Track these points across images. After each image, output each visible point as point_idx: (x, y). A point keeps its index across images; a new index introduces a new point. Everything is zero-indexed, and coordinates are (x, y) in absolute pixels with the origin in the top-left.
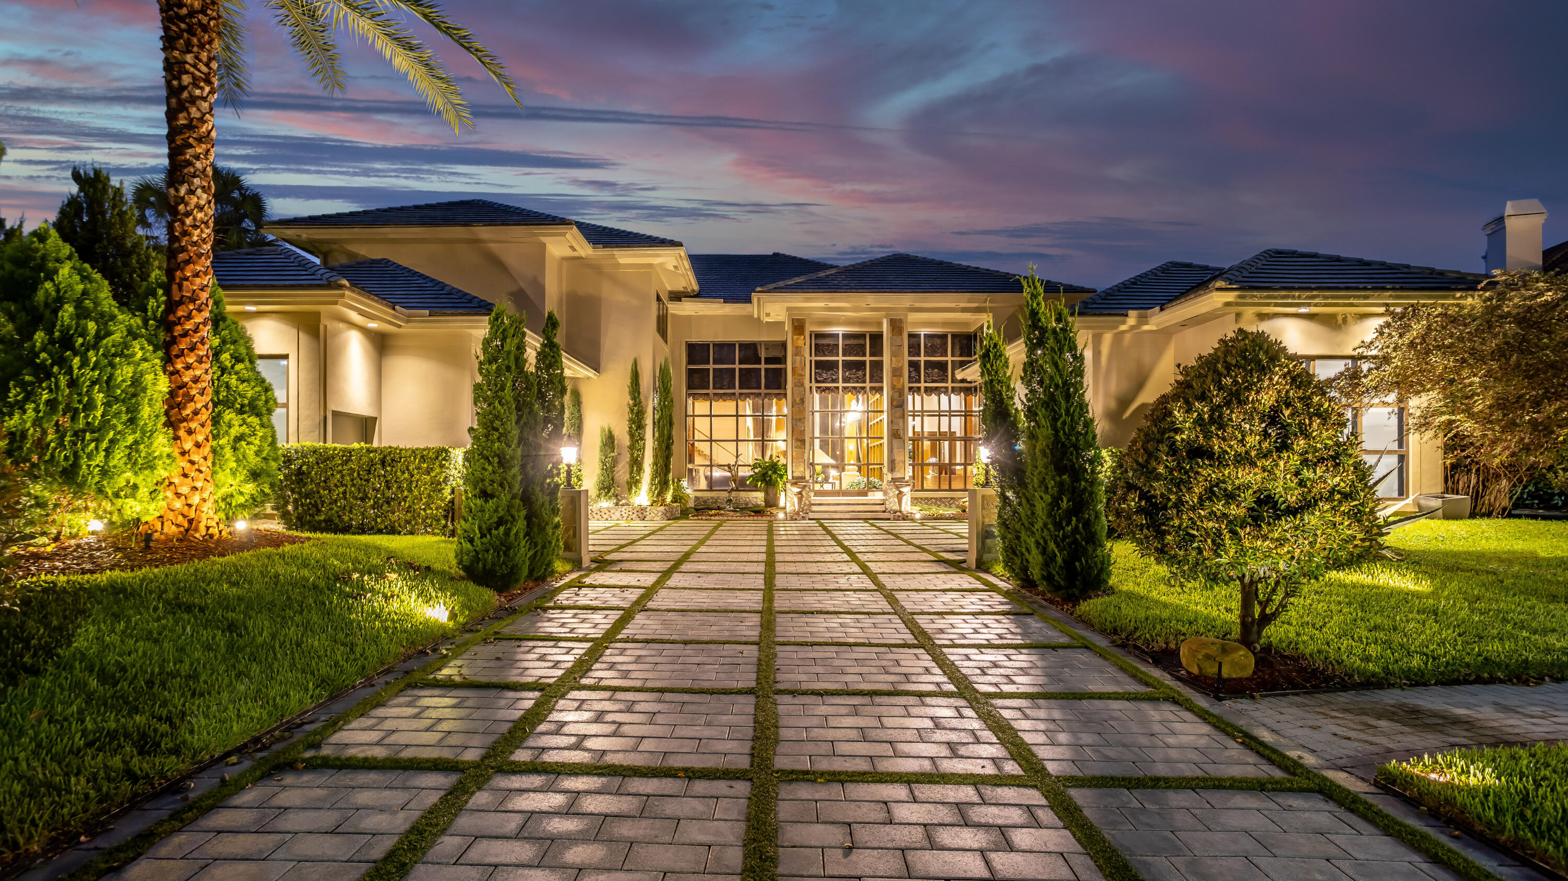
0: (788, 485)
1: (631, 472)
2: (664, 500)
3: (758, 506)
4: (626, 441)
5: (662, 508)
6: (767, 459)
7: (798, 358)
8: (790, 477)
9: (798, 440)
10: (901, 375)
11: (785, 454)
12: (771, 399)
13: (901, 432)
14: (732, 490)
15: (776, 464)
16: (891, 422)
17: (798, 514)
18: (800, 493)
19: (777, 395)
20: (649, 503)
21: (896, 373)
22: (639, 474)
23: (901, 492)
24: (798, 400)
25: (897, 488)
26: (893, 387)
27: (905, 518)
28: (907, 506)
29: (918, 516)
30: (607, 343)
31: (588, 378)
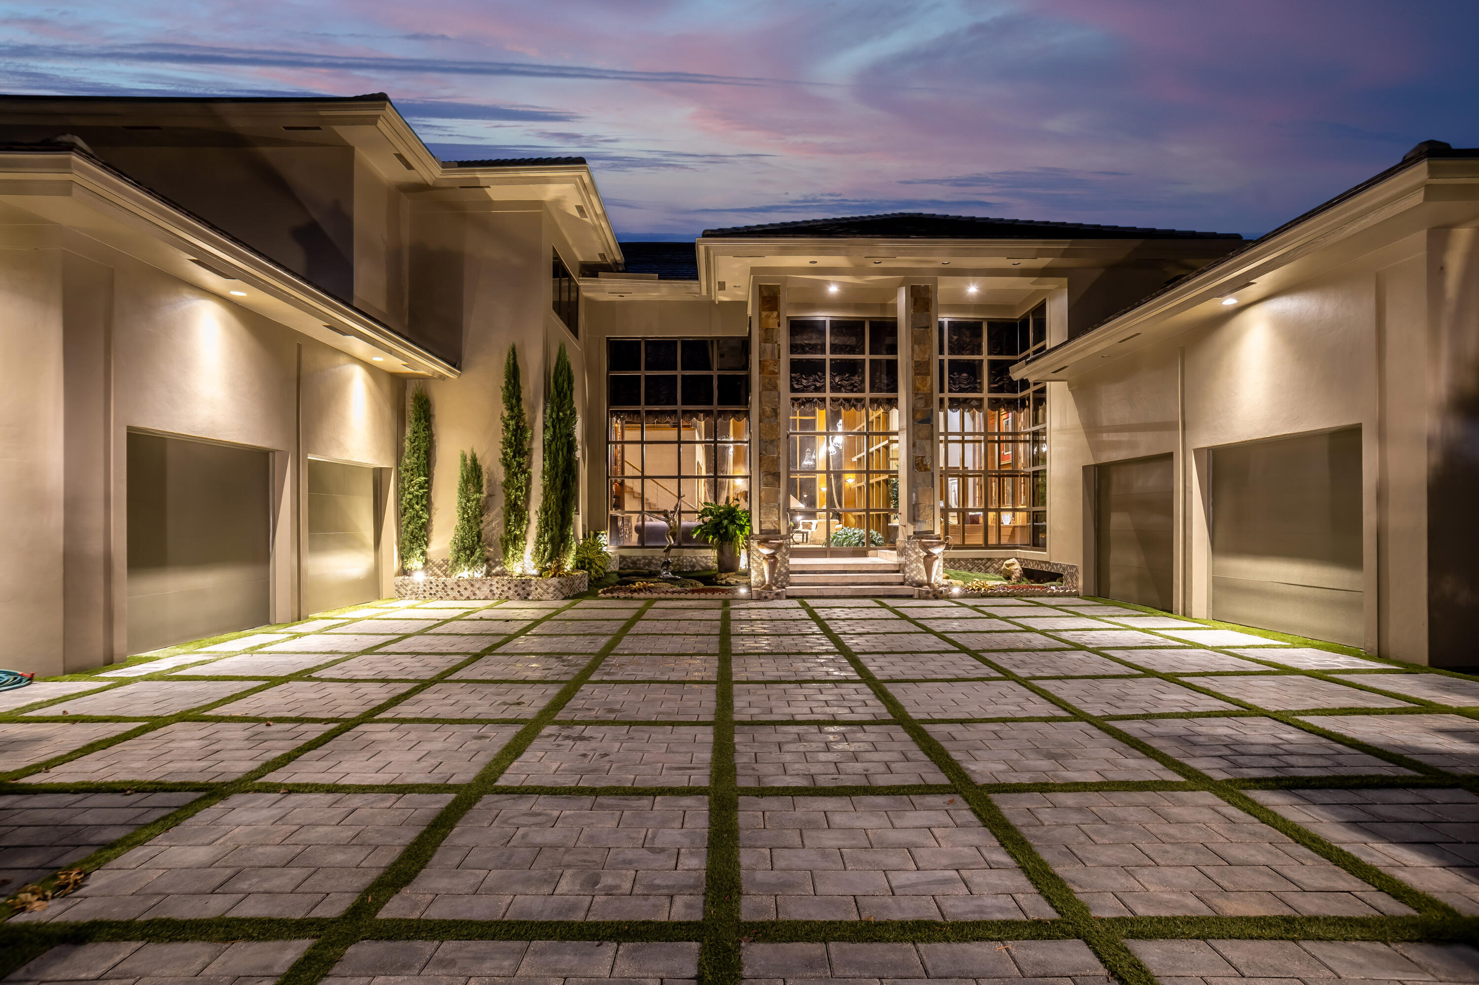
0: (754, 544)
1: (507, 524)
2: (559, 567)
3: (708, 569)
4: (501, 475)
5: (555, 581)
6: (722, 502)
7: (769, 346)
8: (756, 531)
9: (768, 473)
10: (928, 373)
11: (747, 496)
12: (727, 419)
13: (928, 461)
14: (671, 547)
15: (734, 510)
16: (912, 445)
17: (769, 588)
18: (772, 556)
19: (735, 414)
20: (535, 572)
21: (921, 369)
22: (519, 526)
23: (930, 555)
24: (768, 410)
25: (925, 547)
26: (915, 392)
27: (937, 595)
28: (938, 575)
29: (956, 591)
30: (472, 324)
31: (442, 377)
